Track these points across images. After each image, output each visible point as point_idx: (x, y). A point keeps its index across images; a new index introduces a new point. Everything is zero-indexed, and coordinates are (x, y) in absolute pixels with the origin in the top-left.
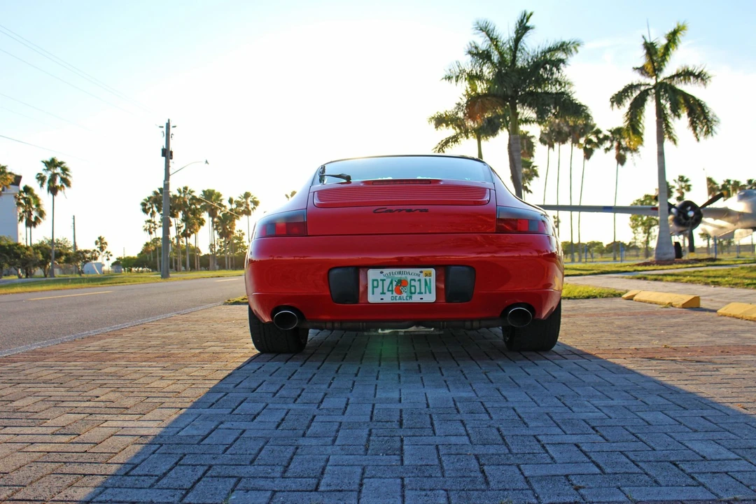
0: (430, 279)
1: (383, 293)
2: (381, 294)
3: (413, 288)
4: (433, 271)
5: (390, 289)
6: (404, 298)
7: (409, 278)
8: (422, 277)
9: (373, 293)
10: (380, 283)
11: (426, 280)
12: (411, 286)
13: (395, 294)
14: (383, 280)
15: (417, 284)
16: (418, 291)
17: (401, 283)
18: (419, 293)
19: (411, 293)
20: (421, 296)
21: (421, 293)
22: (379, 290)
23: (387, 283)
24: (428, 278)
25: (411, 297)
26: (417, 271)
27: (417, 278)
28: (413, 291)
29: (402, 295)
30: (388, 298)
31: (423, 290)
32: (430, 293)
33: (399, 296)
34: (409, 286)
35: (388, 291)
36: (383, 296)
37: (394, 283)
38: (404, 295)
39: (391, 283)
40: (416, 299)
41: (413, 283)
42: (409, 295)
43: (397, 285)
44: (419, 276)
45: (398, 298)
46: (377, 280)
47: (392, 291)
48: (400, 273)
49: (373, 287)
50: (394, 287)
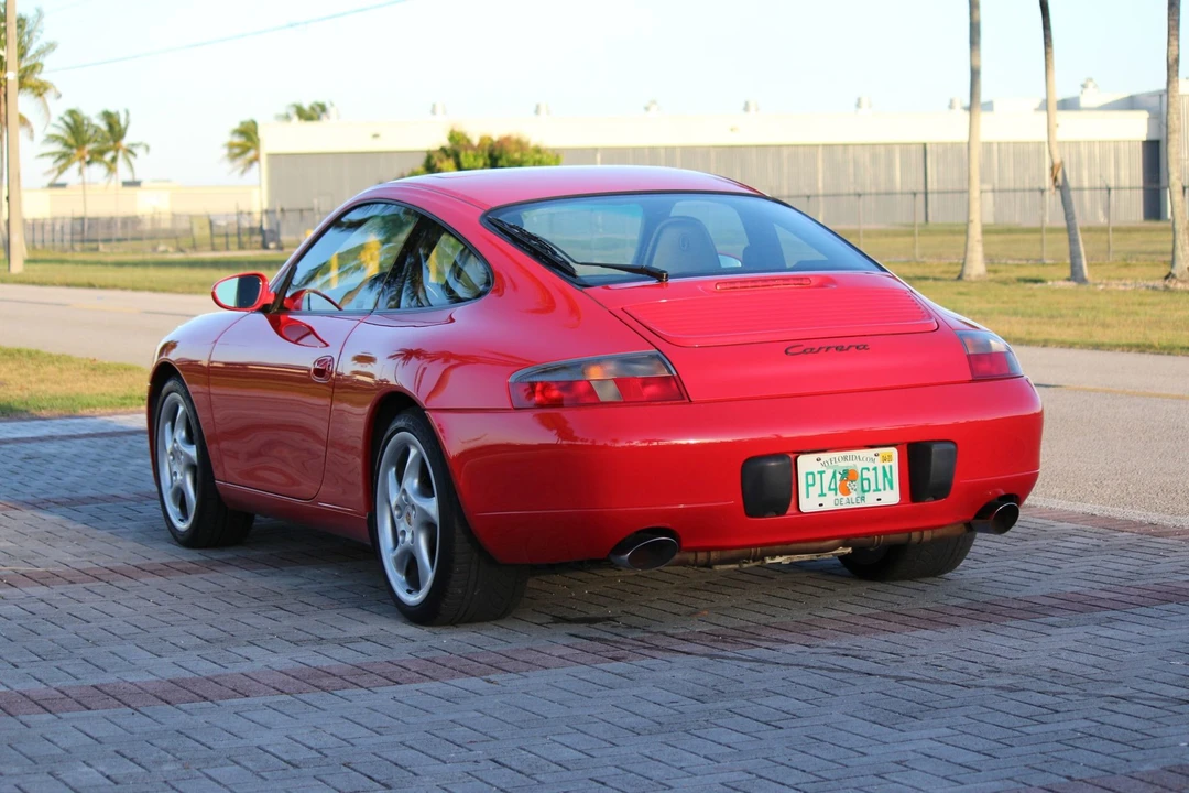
0: (891, 467)
1: (823, 495)
2: (820, 495)
3: (866, 483)
4: (893, 452)
5: (833, 487)
6: (852, 501)
7: (859, 466)
8: (879, 463)
9: (808, 497)
10: (818, 477)
11: (884, 468)
12: (862, 480)
13: (839, 496)
14: (821, 473)
15: (870, 475)
16: (873, 487)
17: (848, 475)
18: (874, 491)
19: (863, 491)
20: (878, 495)
21: (878, 490)
22: (815, 491)
23: (827, 477)
24: (887, 464)
25: (863, 499)
26: (871, 452)
27: (871, 467)
28: (866, 488)
29: (849, 496)
30: (831, 503)
31: (881, 486)
32: (891, 488)
33: (845, 497)
34: (859, 480)
35: (830, 489)
36: (821, 500)
37: (838, 476)
38: (853, 495)
39: (834, 476)
40: (871, 501)
41: (865, 473)
42: (861, 494)
43: (842, 480)
44: (873, 461)
45: (844, 501)
46: (812, 473)
47: (835, 489)
48: (845, 458)
49: (808, 485)
50: (838, 483)
